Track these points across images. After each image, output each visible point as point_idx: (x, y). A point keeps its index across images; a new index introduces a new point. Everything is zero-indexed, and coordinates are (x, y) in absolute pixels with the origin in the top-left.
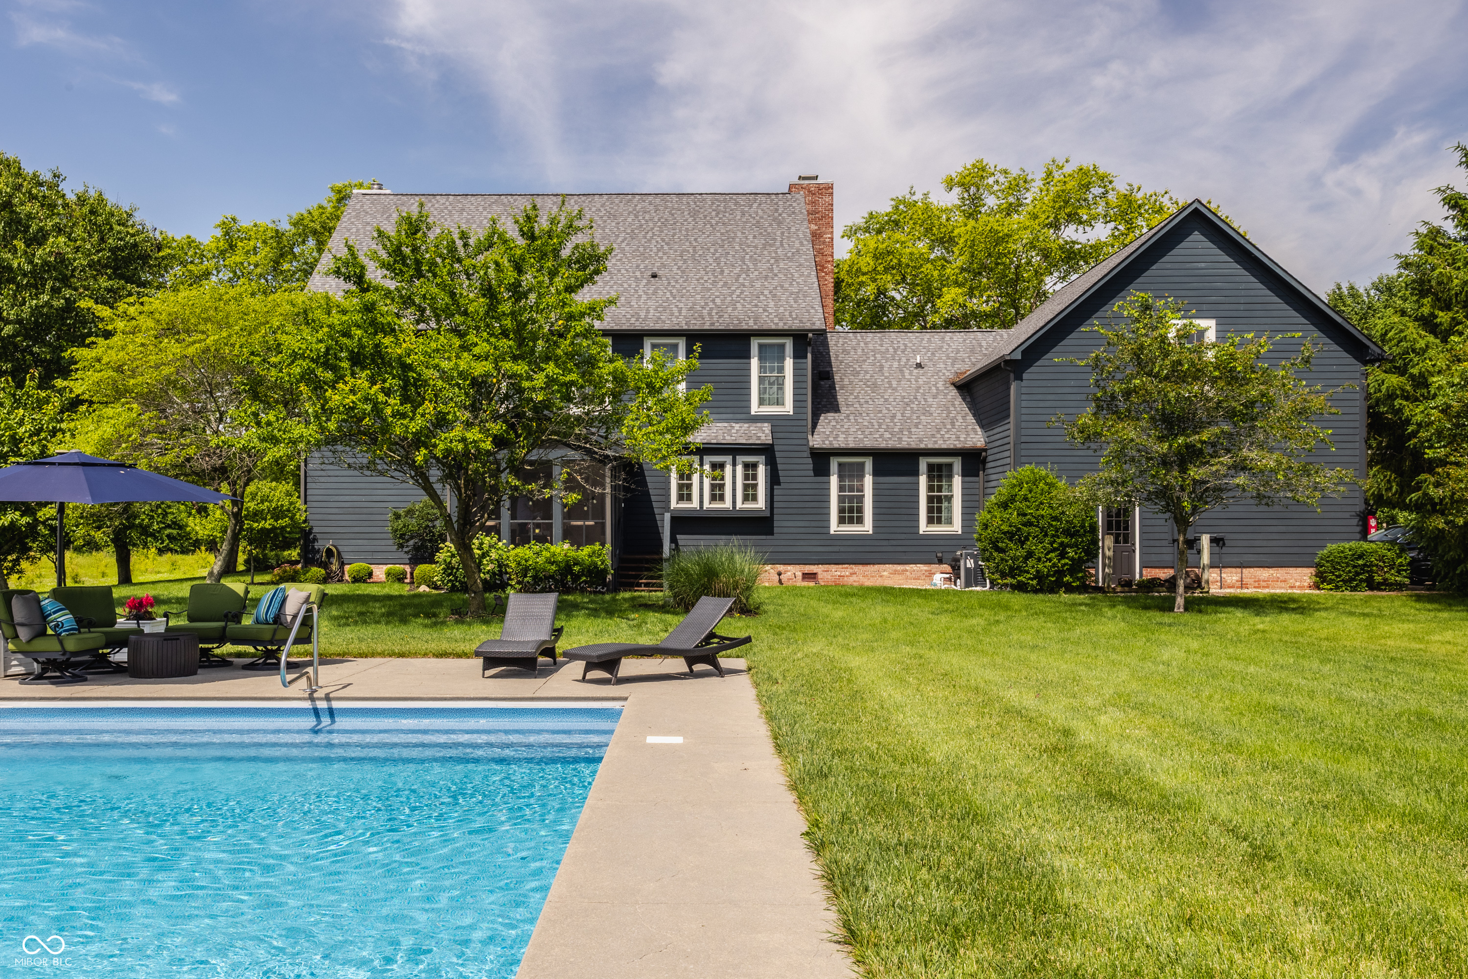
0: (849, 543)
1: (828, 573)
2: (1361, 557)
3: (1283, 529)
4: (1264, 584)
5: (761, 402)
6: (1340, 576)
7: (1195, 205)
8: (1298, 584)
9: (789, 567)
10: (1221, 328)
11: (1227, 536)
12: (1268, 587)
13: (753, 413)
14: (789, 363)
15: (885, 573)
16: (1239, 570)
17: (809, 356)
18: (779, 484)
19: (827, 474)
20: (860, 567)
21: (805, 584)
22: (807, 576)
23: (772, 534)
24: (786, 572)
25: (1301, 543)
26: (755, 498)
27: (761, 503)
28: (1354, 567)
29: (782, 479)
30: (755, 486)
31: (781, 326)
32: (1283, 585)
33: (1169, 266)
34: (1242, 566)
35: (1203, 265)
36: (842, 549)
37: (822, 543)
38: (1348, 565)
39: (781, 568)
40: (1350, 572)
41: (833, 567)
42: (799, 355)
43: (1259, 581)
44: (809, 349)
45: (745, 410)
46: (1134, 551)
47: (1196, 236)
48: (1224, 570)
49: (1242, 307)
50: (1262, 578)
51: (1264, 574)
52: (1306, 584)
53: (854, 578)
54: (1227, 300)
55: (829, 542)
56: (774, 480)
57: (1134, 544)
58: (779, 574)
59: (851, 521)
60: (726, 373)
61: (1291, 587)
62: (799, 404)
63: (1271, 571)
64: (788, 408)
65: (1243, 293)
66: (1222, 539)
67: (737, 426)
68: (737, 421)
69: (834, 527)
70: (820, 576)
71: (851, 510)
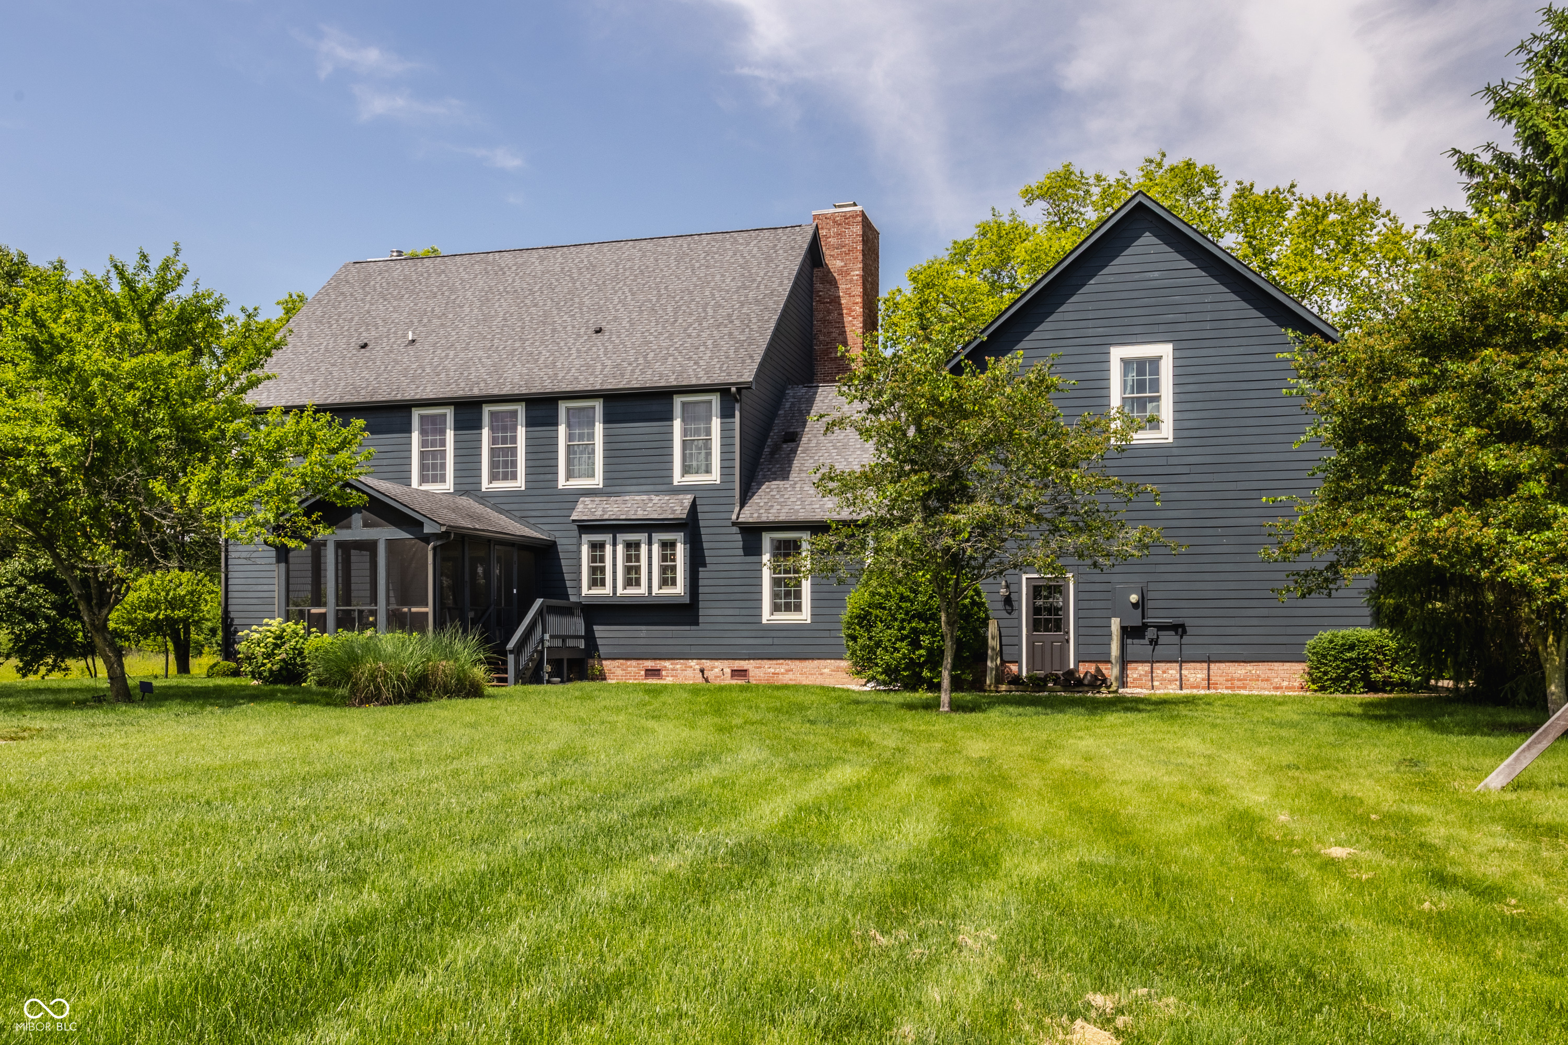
0: (785, 634)
1: (760, 670)
2: (1352, 647)
3: (1265, 612)
4: (1239, 684)
5: (686, 470)
6: (1325, 673)
7: (1140, 198)
8: (1285, 684)
9: (717, 663)
10: (1178, 354)
11: (1187, 622)
12: (1244, 688)
13: (675, 483)
14: (716, 424)
15: (826, 671)
16: (1205, 665)
17: (737, 414)
18: (704, 565)
19: (759, 553)
20: (797, 662)
21: (734, 682)
22: (737, 673)
23: (697, 624)
24: (712, 669)
25: (1290, 631)
26: (674, 582)
27: (679, 589)
28: (1344, 661)
29: (708, 560)
30: (674, 568)
31: (705, 380)
32: (1265, 684)
33: (1111, 279)
34: (1209, 661)
35: (1156, 274)
36: (776, 641)
37: (754, 634)
38: (1336, 659)
39: (707, 664)
40: (1338, 667)
41: (766, 663)
42: (726, 414)
43: (1232, 679)
44: (737, 406)
45: (666, 480)
46: (1068, 641)
47: (1148, 238)
48: (1185, 665)
49: (1208, 326)
50: (1237, 675)
51: (1239, 670)
52: (1296, 684)
53: (790, 676)
54: (1190, 317)
55: (760, 634)
56: (696, 560)
57: (1068, 633)
58: (702, 671)
59: (788, 608)
60: (646, 438)
61: (1276, 688)
62: (727, 471)
63: (1249, 667)
64: (715, 476)
65: (1209, 307)
66: (1183, 626)
67: (656, 499)
68: (658, 493)
69: (767, 615)
70: (751, 674)
71: (788, 594)
